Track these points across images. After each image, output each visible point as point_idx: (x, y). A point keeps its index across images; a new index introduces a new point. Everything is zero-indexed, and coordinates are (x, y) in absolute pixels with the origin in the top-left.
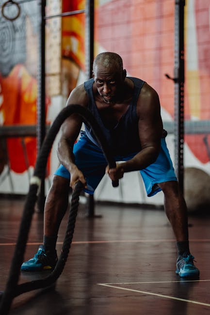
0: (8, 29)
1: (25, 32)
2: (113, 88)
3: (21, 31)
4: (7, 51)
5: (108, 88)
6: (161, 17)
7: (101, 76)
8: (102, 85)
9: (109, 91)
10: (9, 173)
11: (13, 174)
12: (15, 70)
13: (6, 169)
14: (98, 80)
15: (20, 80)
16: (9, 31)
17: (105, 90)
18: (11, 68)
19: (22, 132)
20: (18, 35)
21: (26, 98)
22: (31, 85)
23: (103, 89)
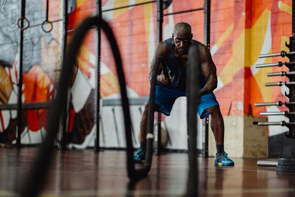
0: (29, 44)
1: (40, 46)
2: (186, 44)
3: (38, 45)
4: (28, 58)
5: (183, 44)
6: (132, 35)
7: (180, 36)
8: (179, 42)
9: (184, 45)
10: (28, 131)
11: (30, 132)
12: (33, 68)
13: (26, 129)
14: (177, 38)
15: (37, 75)
16: (29, 46)
17: (181, 45)
18: (31, 67)
19: (37, 106)
20: (35, 48)
21: (40, 85)
22: (43, 78)
23: (180, 44)
